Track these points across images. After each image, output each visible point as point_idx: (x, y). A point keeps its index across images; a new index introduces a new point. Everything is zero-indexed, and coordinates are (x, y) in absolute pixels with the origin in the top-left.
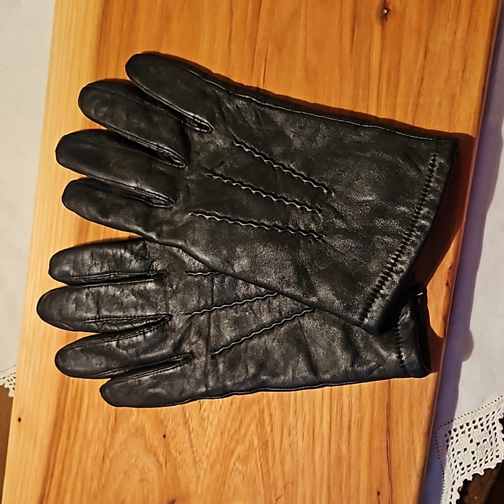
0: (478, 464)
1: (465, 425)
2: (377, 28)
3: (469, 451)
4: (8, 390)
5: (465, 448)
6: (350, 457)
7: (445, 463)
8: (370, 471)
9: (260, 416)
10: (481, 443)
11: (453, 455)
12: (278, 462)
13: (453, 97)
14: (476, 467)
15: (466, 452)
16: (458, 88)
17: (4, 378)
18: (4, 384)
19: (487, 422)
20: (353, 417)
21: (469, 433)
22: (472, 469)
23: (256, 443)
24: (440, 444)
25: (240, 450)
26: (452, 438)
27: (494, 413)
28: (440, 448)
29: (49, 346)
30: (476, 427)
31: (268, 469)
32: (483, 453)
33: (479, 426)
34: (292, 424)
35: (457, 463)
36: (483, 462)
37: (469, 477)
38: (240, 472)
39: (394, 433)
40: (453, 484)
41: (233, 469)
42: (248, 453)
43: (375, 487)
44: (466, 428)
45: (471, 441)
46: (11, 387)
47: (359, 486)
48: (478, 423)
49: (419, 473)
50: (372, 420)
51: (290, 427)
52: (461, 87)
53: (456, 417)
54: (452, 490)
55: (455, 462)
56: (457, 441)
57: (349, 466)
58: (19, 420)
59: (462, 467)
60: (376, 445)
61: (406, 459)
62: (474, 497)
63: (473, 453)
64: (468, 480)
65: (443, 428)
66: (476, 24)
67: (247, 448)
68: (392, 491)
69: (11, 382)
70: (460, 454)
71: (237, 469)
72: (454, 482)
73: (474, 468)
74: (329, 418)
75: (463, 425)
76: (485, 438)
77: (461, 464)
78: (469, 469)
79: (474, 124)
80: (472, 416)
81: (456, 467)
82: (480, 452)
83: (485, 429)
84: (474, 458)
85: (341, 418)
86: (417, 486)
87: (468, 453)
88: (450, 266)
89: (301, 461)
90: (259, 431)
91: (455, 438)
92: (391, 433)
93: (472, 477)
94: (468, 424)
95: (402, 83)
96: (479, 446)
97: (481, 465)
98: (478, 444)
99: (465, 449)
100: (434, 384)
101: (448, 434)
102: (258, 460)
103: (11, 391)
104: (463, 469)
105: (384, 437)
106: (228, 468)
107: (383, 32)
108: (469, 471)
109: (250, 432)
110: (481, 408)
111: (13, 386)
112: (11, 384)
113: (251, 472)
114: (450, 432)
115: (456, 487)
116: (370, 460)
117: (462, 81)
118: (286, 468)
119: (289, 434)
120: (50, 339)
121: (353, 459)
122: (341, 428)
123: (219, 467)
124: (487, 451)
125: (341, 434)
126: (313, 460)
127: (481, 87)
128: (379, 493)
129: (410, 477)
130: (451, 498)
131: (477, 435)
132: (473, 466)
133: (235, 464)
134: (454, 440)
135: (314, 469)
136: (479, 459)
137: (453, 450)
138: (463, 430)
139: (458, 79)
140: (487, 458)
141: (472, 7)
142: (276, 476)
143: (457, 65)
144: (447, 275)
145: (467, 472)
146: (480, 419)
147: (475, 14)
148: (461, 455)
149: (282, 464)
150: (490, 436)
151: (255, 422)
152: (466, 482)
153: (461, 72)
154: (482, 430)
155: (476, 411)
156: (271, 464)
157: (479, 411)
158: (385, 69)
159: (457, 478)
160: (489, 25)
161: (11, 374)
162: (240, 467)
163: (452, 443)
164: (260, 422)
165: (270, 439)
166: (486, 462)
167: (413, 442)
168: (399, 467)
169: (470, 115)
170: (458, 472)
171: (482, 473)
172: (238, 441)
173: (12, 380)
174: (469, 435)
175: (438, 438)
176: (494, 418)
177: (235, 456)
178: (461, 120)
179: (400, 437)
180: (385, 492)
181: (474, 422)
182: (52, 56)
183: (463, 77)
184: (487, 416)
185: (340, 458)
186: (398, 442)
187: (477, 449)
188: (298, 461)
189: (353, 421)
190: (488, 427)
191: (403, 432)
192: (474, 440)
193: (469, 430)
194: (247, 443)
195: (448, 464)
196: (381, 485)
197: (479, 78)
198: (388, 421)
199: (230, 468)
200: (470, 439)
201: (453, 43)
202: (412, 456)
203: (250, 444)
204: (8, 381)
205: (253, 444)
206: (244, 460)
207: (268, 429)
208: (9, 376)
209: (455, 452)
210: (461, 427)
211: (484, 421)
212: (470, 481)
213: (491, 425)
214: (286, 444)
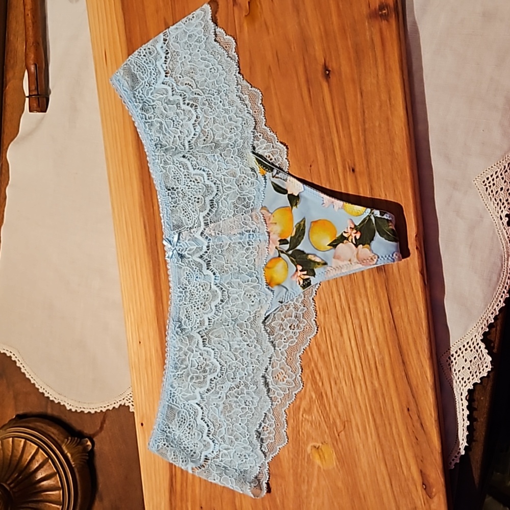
0: (475, 376)
1: (459, 350)
2: (325, 85)
3: (466, 368)
4: (128, 407)
5: (462, 366)
6: (382, 389)
7: (452, 382)
8: (398, 395)
9: (312, 376)
10: (473, 360)
11: (456, 374)
12: (332, 406)
13: (388, 119)
14: (474, 378)
15: (464, 369)
16: (389, 112)
17: (123, 399)
18: (125, 404)
19: (473, 344)
20: (377, 359)
21: (462, 355)
22: (471, 381)
23: (314, 397)
24: (445, 369)
25: (304, 404)
26: (452, 362)
27: (475, 336)
28: (446, 371)
29: (151, 365)
30: (466, 350)
31: (327, 413)
32: (476, 367)
33: (468, 348)
34: (336, 376)
35: (460, 379)
36: (478, 373)
37: (471, 387)
38: (308, 421)
39: (408, 363)
40: (461, 395)
41: (302, 420)
42: (311, 405)
43: (405, 406)
44: (459, 352)
45: (466, 360)
46: (130, 405)
47: (393, 408)
48: (467, 346)
49: (433, 387)
50: (391, 358)
51: (335, 378)
52: (391, 110)
53: (451, 346)
54: (462, 400)
55: (458, 378)
56: (456, 363)
57: (383, 395)
58: (142, 424)
59: (464, 381)
60: (397, 375)
61: (421, 379)
62: (481, 398)
63: (469, 368)
64: (471, 388)
65: (444, 356)
66: (390, 67)
67: (309, 402)
68: (417, 405)
69: (129, 401)
70: (460, 372)
71: (305, 419)
72: (462, 393)
73: (473, 379)
74: (360, 365)
75: (457, 351)
76: (474, 356)
77: (463, 379)
78: (469, 381)
79: (406, 133)
80: (461, 342)
81: (460, 382)
82: (474, 367)
83: (473, 349)
84: (471, 372)
85: (369, 362)
86: (434, 397)
87: (466, 369)
88: (415, 235)
89: (349, 401)
90: (314, 387)
91: (454, 362)
92: (406, 364)
93: (472, 386)
94: (460, 349)
95: (351, 118)
96: (472, 362)
97: (477, 376)
98: (471, 361)
99: (463, 368)
100: (426, 321)
101: (449, 360)
102: (319, 408)
103: (131, 406)
104: (465, 382)
105: (402, 368)
106: (299, 419)
107: (329, 86)
108: (469, 383)
109: (308, 390)
110: (466, 335)
111: (132, 403)
112: (130, 402)
113: (315, 418)
114: (450, 358)
115: (464, 397)
116: (397, 387)
117: (391, 107)
118: (340, 409)
119: (336, 383)
120: (151, 360)
121: (384, 389)
122: (371, 370)
123: (292, 421)
124: (479, 365)
125: (372, 374)
126: (357, 398)
127: (405, 107)
128: (408, 410)
129: (427, 392)
130: (462, 405)
131: (469, 355)
132: (471, 378)
133: (303, 416)
134: (454, 363)
135: (359, 404)
136: (475, 372)
137: (455, 370)
138: (458, 354)
139: (387, 105)
140: (480, 369)
141: (384, 55)
142: (334, 416)
143: (384, 97)
144: (415, 242)
145: (468, 384)
146: (468, 343)
147: (387, 60)
148: (462, 373)
149: (336, 406)
150: (478, 354)
151: (309, 381)
152: (469, 391)
153: (388, 101)
154: (471, 351)
155: (463, 338)
156: (328, 409)
157: (466, 337)
158: (337, 110)
159: (463, 390)
160: (398, 65)
161: (128, 395)
162: (307, 417)
163: (453, 365)
164: (313, 381)
165: (323, 391)
166: (480, 373)
167: (423, 366)
168: (417, 386)
169: (402, 128)
170: (462, 386)
171: (479, 382)
172: (301, 399)
173: (130, 399)
174: (463, 357)
175: (442, 365)
176: (477, 340)
177: (302, 410)
178: (397, 133)
179: (413, 365)
180: (413, 407)
181: (464, 346)
182: (107, 159)
183: (390, 104)
184: (472, 340)
185: (375, 392)
186: (412, 368)
187: (471, 365)
188: (346, 402)
189: (377, 362)
190: (474, 348)
191: (414, 361)
192: (467, 359)
193: (462, 353)
194: (308, 398)
195: (454, 382)
196: (408, 403)
197: (401, 102)
198: (401, 355)
199: (300, 420)
200: (464, 360)
201: (378, 83)
202: (425, 376)
203: (310, 399)
204: (127, 400)
205: (312, 397)
206: (309, 411)
207: (320, 384)
208: (127, 397)
209: (457, 372)
210: (456, 352)
211: (471, 343)
212: (472, 389)
213: (476, 346)
214: (335, 391)
